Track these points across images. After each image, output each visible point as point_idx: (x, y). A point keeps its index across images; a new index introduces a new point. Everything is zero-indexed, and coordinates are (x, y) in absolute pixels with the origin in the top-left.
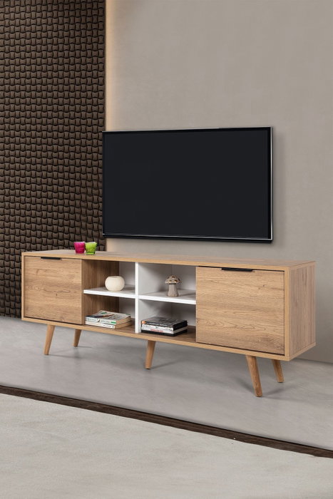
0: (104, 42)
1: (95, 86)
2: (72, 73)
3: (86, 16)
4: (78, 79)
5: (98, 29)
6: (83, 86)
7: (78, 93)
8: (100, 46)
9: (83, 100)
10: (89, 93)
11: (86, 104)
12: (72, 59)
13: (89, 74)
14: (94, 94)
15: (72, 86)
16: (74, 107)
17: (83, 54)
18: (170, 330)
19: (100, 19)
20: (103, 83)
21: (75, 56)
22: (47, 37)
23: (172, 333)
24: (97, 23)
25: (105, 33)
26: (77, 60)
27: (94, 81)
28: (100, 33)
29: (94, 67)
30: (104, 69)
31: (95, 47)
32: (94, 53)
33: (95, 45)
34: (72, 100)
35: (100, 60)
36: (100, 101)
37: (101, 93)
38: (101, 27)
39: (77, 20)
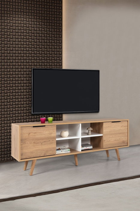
0: (62, 37)
1: (58, 55)
2: (48, 49)
3: (54, 26)
4: (51, 52)
5: (59, 32)
6: (53, 55)
7: (51, 58)
8: (60, 39)
9: (53, 61)
10: (56, 58)
11: (54, 63)
12: (48, 43)
13: (55, 50)
14: (58, 58)
15: (48, 55)
16: (49, 64)
17: (53, 41)
18: (91, 147)
19: (60, 28)
20: (61, 54)
21: (49, 42)
22: (37, 33)
23: (92, 148)
24: (59, 29)
25: (62, 33)
26: (50, 44)
27: (58, 53)
28: (60, 33)
29: (58, 47)
30: (62, 48)
31: (58, 39)
32: (58, 42)
33: (58, 38)
34: (48, 61)
35: (60, 44)
36: (60, 61)
37: (60, 58)
38: (60, 31)
39: (50, 27)
